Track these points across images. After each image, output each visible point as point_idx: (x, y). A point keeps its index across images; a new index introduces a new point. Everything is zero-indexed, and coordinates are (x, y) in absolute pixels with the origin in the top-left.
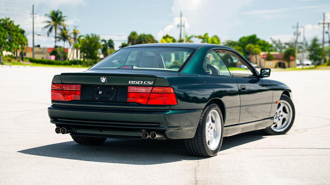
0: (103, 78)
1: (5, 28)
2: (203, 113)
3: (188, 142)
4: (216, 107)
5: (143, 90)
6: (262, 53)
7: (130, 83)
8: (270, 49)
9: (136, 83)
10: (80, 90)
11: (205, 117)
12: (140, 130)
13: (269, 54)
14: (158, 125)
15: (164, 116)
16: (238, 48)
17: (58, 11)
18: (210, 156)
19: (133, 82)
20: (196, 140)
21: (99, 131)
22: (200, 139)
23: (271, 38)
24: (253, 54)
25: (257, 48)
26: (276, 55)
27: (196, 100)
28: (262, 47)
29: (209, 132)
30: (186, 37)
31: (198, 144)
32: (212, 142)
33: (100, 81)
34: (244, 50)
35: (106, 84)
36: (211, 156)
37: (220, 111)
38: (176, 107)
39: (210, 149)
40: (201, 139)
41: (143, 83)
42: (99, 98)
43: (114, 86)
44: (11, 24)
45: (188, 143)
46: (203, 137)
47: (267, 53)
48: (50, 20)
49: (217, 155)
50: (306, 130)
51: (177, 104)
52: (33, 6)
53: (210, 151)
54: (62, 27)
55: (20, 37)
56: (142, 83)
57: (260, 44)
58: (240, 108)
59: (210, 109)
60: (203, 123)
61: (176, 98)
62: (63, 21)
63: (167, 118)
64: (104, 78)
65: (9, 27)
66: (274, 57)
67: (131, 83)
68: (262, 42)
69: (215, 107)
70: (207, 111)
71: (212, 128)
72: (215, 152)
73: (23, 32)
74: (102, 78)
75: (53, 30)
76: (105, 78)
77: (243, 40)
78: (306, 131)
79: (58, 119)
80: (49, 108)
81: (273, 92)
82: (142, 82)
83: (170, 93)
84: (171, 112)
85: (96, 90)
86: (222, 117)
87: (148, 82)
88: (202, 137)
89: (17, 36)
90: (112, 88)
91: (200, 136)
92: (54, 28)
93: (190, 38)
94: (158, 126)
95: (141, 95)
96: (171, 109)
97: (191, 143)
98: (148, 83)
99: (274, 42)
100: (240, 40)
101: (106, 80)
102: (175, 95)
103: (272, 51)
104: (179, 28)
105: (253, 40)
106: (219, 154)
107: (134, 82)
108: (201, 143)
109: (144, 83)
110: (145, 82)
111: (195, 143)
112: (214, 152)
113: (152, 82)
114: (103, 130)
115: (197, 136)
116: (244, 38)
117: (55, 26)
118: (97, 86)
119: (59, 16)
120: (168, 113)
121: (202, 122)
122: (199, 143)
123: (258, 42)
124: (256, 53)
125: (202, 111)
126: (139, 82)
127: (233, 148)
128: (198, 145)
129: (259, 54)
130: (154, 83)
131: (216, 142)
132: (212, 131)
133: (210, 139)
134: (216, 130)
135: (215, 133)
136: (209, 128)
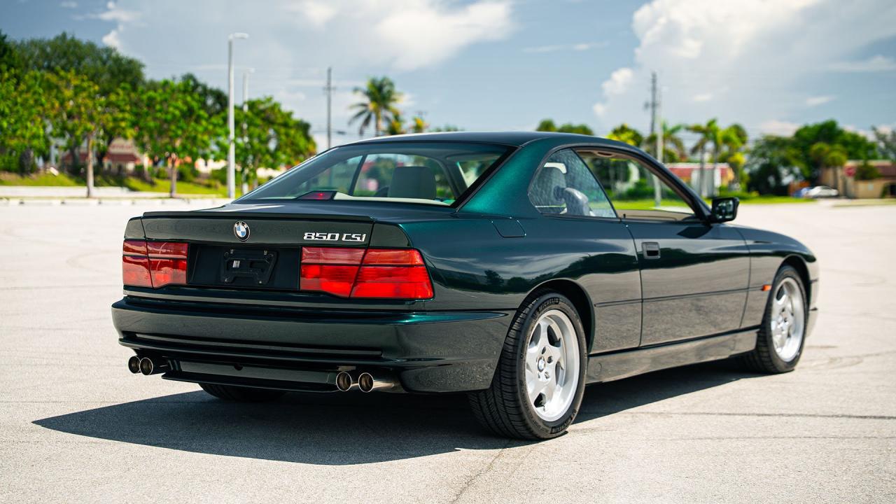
0: (240, 224)
1: (264, 119)
2: (519, 320)
3: (479, 399)
4: (560, 303)
5: (341, 258)
6: (850, 164)
7: (308, 237)
8: (870, 153)
9: (322, 238)
10: (185, 257)
11: (523, 331)
12: (332, 368)
13: (866, 165)
14: (378, 353)
15: (396, 328)
16: (793, 152)
17: (384, 79)
18: (542, 436)
19: (314, 237)
20: (498, 393)
21: (233, 367)
22: (508, 390)
23: (874, 129)
24: (828, 166)
25: (836, 152)
26: (883, 167)
27: (494, 284)
28: (850, 149)
29: (541, 371)
30: (664, 128)
31: (505, 407)
32: (550, 398)
33: (232, 231)
34: (807, 156)
35: (248, 241)
36: (545, 437)
37: (574, 313)
38: (429, 304)
39: (540, 419)
40: (510, 391)
41: (341, 237)
42: (232, 278)
43: (272, 248)
44: (276, 110)
45: (479, 403)
46: (516, 385)
47: (861, 163)
48: (366, 100)
49: (566, 433)
50: (858, 360)
51: (433, 297)
52: (329, 71)
53: (541, 424)
54: (390, 115)
55: (294, 137)
56: (337, 238)
57: (845, 143)
58: (640, 304)
59: (540, 308)
60: (515, 346)
61: (430, 278)
62: (394, 100)
63: (404, 335)
64: (243, 224)
65: (272, 117)
66: (880, 171)
67: (310, 237)
68: (849, 139)
69: (557, 303)
70: (531, 314)
71: (550, 360)
72: (558, 428)
73: (304, 127)
74: (238, 223)
75: (372, 123)
76: (246, 226)
77: (805, 134)
78: (858, 363)
79: (138, 335)
80: (116, 306)
81: (750, 260)
82: (337, 235)
83: (412, 266)
84: (415, 318)
85: (225, 258)
86: (582, 331)
87: (353, 236)
88: (513, 386)
89: (287, 135)
90: (265, 253)
91: (509, 384)
92: (373, 116)
93: (674, 131)
94: (378, 358)
95: (337, 272)
96: (415, 311)
97: (485, 403)
98: (352, 239)
99: (882, 137)
100: (798, 134)
101: (247, 229)
102: (426, 271)
103: (875, 158)
104: (650, 110)
105: (828, 132)
106: (574, 431)
107: (318, 235)
108: (512, 403)
109: (344, 239)
110: (345, 235)
111: (495, 402)
112: (553, 428)
113: (364, 235)
114: (244, 366)
115: (501, 383)
116: (806, 128)
117: (377, 112)
118: (227, 246)
119: (386, 89)
120: (407, 321)
121: (513, 346)
122: (506, 401)
123: (840, 138)
124: (835, 164)
125: (512, 314)
126: (329, 235)
127: (625, 413)
128: (503, 409)
129: (841, 164)
130: (369, 238)
131: (565, 399)
132: (550, 369)
133: (543, 391)
134: (563, 365)
135: (562, 374)
136: (541, 361)
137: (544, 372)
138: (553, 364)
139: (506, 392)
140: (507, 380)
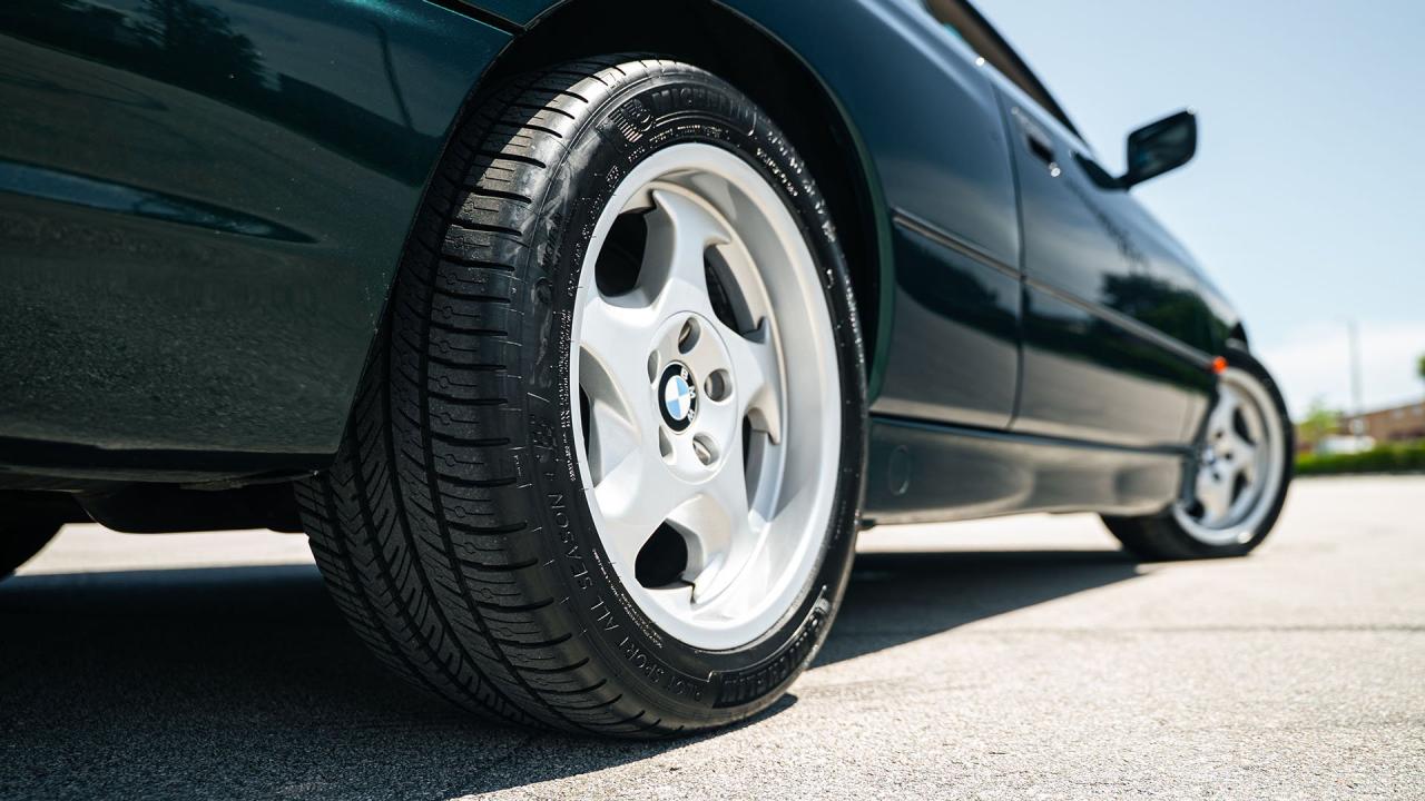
22: (460, 473)
32: (722, 552)
40: (474, 474)
49: (790, 700)
71: (717, 389)
91: (469, 433)
106: (823, 692)
122: (455, 535)
131: (781, 560)
132: (719, 423)
133: (680, 517)
134: (772, 419)
135: (771, 461)
136: (673, 382)
137: (690, 431)
138: (733, 408)
139: (458, 482)
140: (456, 411)
